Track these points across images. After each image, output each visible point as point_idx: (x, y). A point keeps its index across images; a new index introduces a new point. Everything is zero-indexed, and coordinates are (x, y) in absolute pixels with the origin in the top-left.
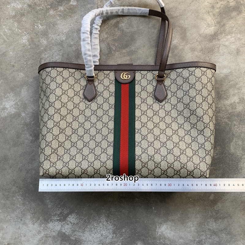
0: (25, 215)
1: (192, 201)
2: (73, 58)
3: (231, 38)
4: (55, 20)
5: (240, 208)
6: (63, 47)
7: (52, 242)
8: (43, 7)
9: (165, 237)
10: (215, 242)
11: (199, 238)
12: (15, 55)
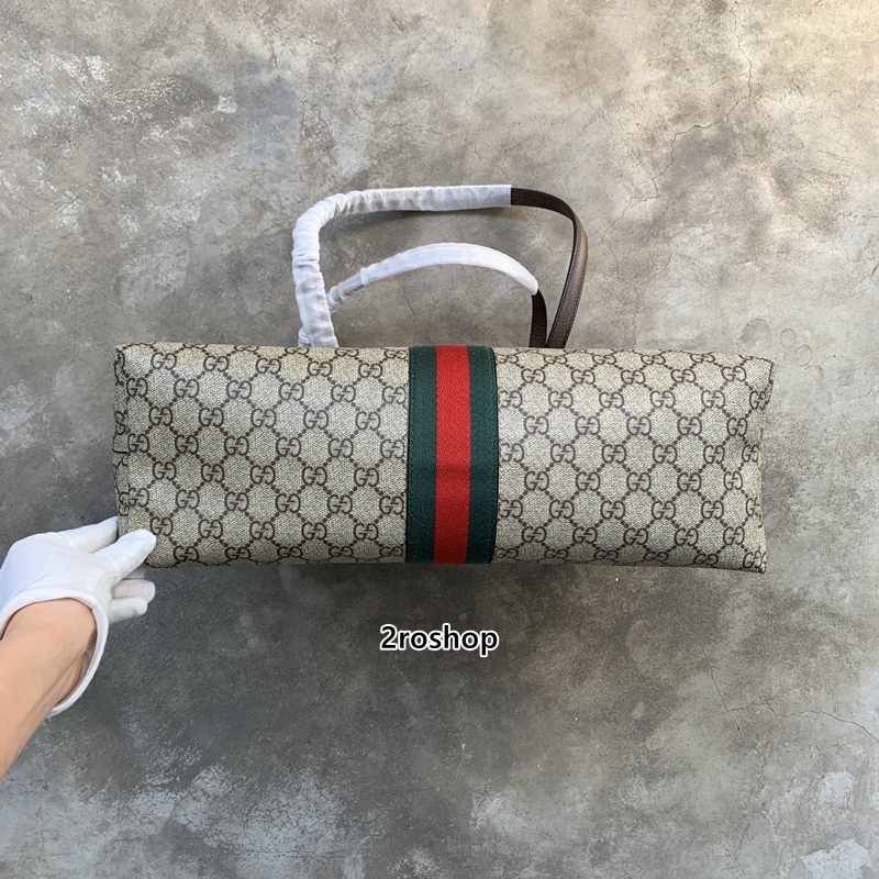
0: (56, 772)
1: (581, 724)
2: (221, 280)
3: (704, 234)
4: (168, 158)
5: (720, 745)
6: (191, 244)
7: (145, 855)
8: (129, 116)
9: (496, 835)
10: (647, 847)
11: (599, 834)
12: (34, 264)
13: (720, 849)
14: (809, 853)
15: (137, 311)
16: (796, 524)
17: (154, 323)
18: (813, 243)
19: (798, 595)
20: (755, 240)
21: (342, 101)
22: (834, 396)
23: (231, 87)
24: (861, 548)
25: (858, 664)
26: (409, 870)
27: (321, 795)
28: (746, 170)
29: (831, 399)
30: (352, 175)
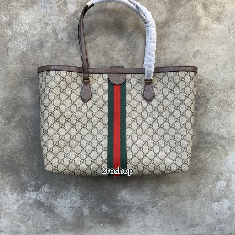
13: (188, 202)
14: (213, 203)
15: (13, 58)
16: (209, 111)
17: (19, 61)
20: (196, 26)
22: (221, 73)
25: (228, 151)
26: (101, 210)
27: (76, 191)
30: (73, 13)
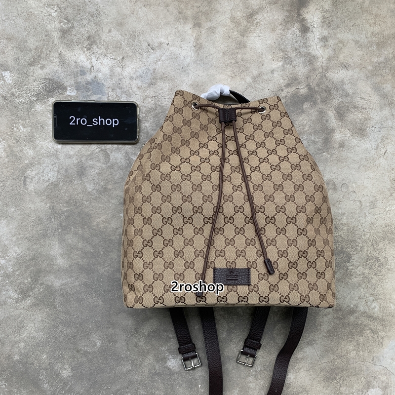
18: (355, 141)
19: (353, 308)
21: (126, 86)
23: (73, 83)
24: (382, 285)
28: (322, 109)
29: (366, 215)
